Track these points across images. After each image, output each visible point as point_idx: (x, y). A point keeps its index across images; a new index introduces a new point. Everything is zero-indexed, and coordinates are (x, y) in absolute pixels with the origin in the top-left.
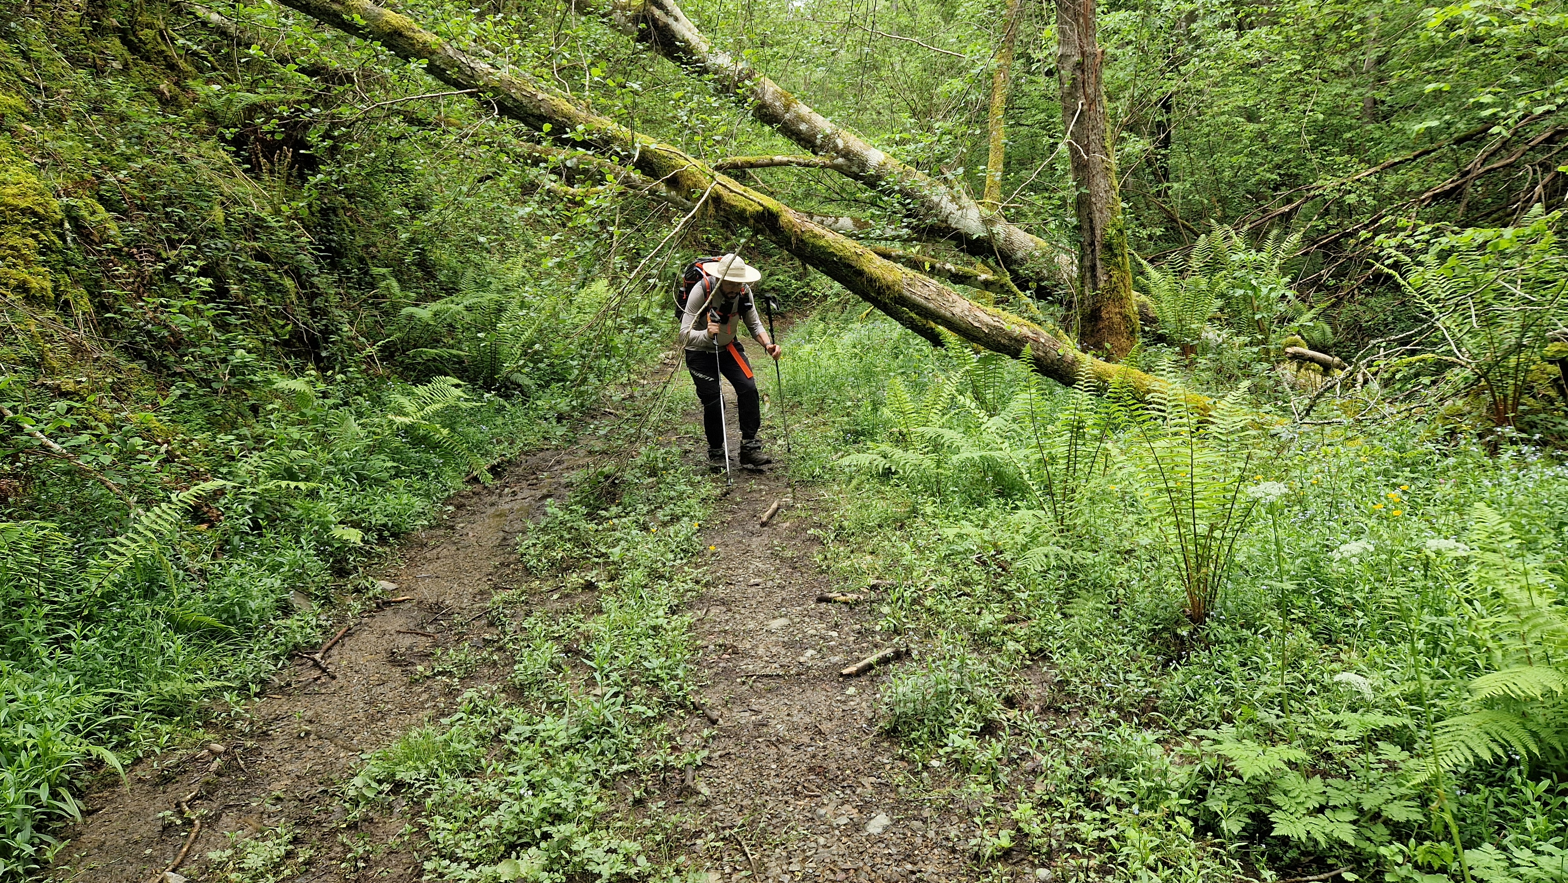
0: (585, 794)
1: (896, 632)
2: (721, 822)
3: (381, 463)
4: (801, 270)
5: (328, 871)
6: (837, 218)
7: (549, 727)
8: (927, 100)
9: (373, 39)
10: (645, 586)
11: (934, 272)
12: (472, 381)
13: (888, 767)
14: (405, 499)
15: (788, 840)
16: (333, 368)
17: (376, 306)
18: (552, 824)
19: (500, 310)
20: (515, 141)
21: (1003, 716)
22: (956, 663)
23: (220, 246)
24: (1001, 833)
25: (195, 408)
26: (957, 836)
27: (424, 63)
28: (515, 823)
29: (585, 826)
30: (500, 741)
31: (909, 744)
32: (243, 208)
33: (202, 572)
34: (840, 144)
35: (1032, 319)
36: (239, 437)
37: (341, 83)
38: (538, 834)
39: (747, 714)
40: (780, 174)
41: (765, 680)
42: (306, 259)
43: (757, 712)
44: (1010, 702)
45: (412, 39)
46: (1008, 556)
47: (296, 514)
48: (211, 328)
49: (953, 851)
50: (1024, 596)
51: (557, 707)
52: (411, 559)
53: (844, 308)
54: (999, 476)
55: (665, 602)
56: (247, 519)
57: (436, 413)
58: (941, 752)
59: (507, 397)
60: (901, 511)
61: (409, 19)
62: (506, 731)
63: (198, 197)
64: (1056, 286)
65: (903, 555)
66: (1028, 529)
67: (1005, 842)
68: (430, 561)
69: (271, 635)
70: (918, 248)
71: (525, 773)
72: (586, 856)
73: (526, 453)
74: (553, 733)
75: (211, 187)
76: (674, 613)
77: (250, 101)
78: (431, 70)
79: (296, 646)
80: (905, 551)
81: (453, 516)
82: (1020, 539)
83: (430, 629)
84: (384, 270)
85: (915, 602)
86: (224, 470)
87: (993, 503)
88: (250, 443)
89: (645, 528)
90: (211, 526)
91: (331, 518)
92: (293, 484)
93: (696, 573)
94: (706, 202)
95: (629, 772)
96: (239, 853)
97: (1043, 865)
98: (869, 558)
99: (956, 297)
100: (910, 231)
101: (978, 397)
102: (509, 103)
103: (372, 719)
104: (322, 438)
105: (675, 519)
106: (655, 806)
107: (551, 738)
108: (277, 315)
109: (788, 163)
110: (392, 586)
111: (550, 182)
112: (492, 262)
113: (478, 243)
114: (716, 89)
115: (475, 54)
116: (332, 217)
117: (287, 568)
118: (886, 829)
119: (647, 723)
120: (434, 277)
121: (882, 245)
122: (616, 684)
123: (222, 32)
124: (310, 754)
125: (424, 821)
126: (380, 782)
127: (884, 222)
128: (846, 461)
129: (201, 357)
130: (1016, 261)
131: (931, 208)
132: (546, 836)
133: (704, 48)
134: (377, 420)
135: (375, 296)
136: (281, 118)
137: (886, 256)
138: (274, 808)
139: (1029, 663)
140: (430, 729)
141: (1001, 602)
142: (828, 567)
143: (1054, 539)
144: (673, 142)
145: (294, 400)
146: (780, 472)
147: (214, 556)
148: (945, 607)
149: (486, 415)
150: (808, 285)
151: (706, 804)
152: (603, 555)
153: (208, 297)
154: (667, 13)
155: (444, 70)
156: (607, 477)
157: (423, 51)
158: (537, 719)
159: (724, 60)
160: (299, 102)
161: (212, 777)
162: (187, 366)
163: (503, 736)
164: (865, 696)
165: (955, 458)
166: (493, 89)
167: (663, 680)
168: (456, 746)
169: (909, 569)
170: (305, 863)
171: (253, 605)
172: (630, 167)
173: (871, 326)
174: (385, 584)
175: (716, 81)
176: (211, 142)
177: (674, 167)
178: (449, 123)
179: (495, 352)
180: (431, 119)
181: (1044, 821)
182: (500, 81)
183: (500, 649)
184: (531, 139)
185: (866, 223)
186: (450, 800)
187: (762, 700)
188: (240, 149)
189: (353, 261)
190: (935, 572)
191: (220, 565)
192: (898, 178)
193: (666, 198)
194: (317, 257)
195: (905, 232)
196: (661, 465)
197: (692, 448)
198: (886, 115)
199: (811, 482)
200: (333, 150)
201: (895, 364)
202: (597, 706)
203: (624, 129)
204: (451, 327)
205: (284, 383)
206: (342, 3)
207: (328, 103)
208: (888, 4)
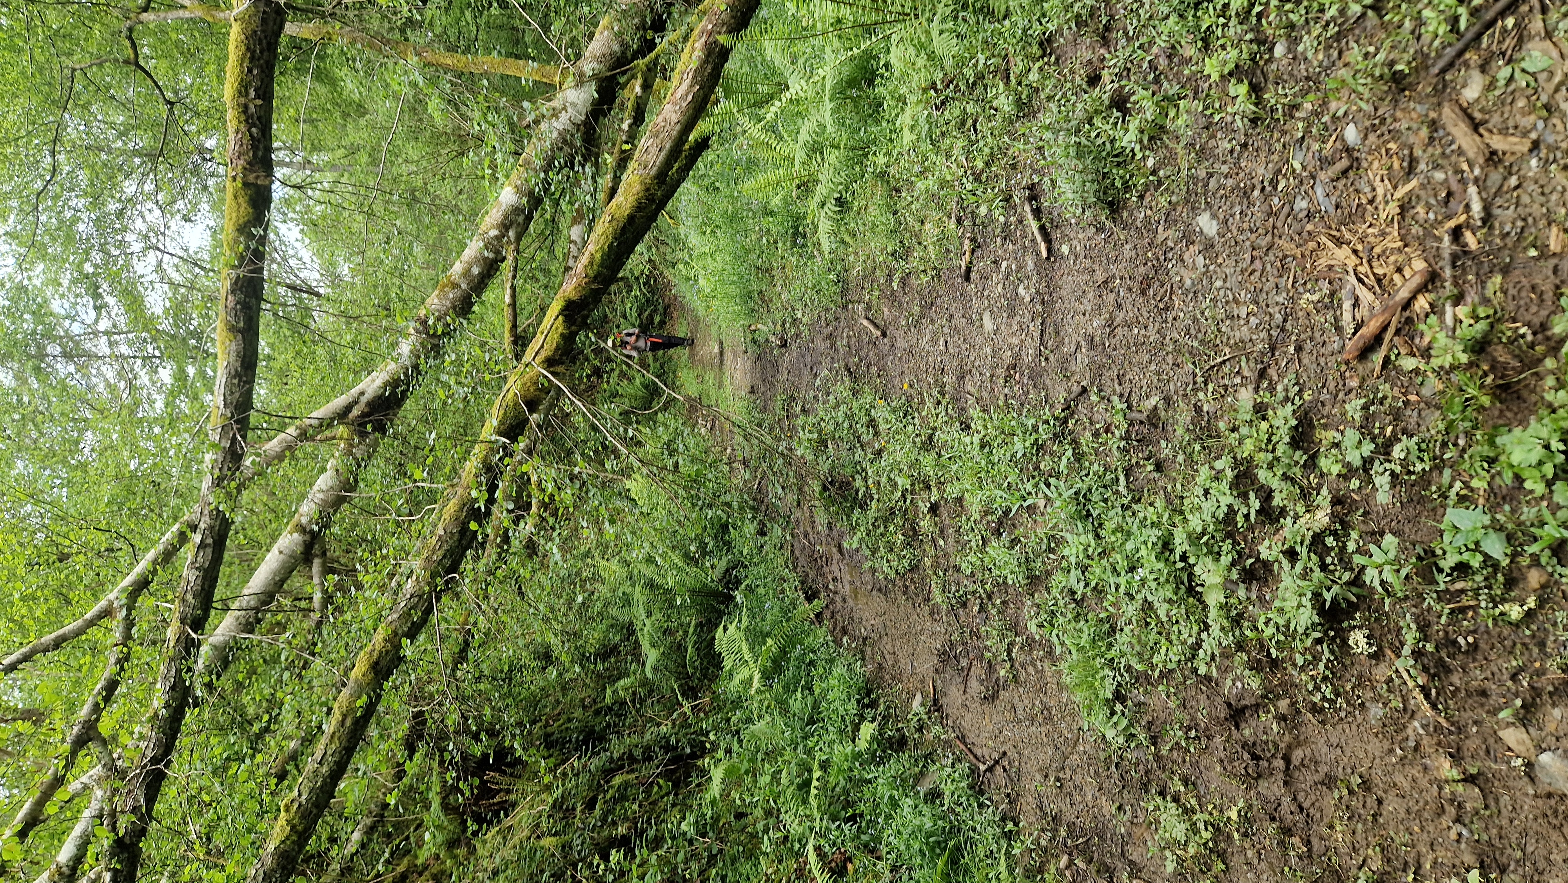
0: (1145, 518)
1: (1008, 199)
2: (1187, 385)
3: (797, 702)
4: (621, 284)
5: (1195, 765)
6: (571, 242)
7: (1074, 551)
8: (449, 139)
9: (382, 689)
10: (939, 455)
11: (632, 138)
12: (720, 615)
13: (1149, 212)
14: (833, 682)
15: (1214, 318)
16: (703, 743)
17: (642, 701)
18: (1172, 551)
19: (651, 585)
20: (484, 561)
21: (1108, 87)
22: (1047, 135)
23: (579, 842)
24: (1232, 93)
25: (735, 870)
26: (1230, 141)
27: (405, 642)
28: (1168, 586)
29: (1177, 519)
30: (1083, 599)
31: (1127, 188)
32: (543, 819)
33: (894, 869)
34: (494, 232)
35: (686, 39)
36: (766, 831)
37: (424, 722)
38: (1180, 565)
39: (1079, 356)
40: (522, 300)
41: (1046, 338)
42: (595, 763)
43: (1078, 346)
44: (1094, 80)
45: (381, 652)
46: (939, 76)
47: (842, 782)
48: (659, 852)
49: (1245, 146)
50: (982, 59)
51: (1055, 543)
52: (893, 678)
53: (663, 243)
54: (852, 83)
55: (956, 435)
56: (846, 827)
57: (751, 649)
58: (1139, 156)
59: (738, 582)
60: (880, 190)
61: (362, 653)
62: (1073, 593)
63: (531, 859)
64: (652, 10)
65: (927, 190)
66: (912, 51)
67: (1243, 89)
68: (896, 661)
69: (959, 809)
70: (606, 156)
71: (1119, 575)
72: (1209, 519)
73: (795, 568)
74: (1081, 548)
75: (521, 848)
76: (968, 427)
77: (439, 809)
78: (412, 635)
79: (971, 787)
80: (923, 188)
81: (853, 638)
82: (921, 62)
83: (964, 663)
84: (609, 692)
85: (977, 179)
86: (797, 846)
87: (880, 90)
88: (772, 821)
89: (879, 453)
90: (850, 860)
91: (849, 750)
92: (815, 783)
93: (929, 403)
94: (552, 373)
95: (1127, 476)
96: (1172, 844)
97: (1271, 50)
98: (927, 226)
99: (660, 118)
100: (588, 164)
101: (768, 99)
102: (447, 563)
103: (1049, 719)
104: (771, 755)
105: (872, 423)
106: (1165, 450)
107: (1086, 550)
108: (648, 792)
109: (513, 288)
110: (918, 697)
111: (527, 527)
112: (603, 590)
113: (583, 603)
114: (435, 358)
115: (396, 593)
116: (554, 737)
117: (895, 793)
118: (1214, 216)
119: (1079, 456)
120: (616, 646)
121: (601, 196)
122: (1036, 485)
123: (370, 830)
124: (1078, 778)
125: (1157, 673)
126: (1113, 713)
127: (577, 191)
128: (826, 246)
129: (686, 863)
130: (623, 53)
131: (564, 140)
132: (1184, 557)
133: (392, 366)
134: (755, 705)
135: (633, 701)
136: (458, 778)
137: (612, 192)
138: (1129, 813)
139: (1053, 59)
140: (1063, 666)
141: (985, 87)
142: (935, 268)
143: (925, 23)
144: (490, 403)
145: (732, 779)
146: (830, 317)
147: (879, 858)
148: (986, 147)
149: (754, 604)
150: (637, 279)
151: (1167, 400)
152: (903, 496)
153: (630, 854)
154: (356, 402)
155: (413, 623)
156: (825, 488)
157: (394, 642)
158: (1064, 564)
159: (405, 348)
160: (442, 762)
161: (1093, 868)
162: (695, 875)
163: (1078, 596)
164: (1072, 235)
165: (829, 129)
166: (433, 577)
167: (1036, 440)
168: (1084, 640)
169: (943, 184)
170: (1186, 785)
171: (928, 825)
172: (515, 446)
173: (684, 215)
174: (916, 703)
175: (427, 357)
176: (478, 846)
177: (516, 404)
178: (466, 623)
179: (693, 592)
180: (461, 639)
181: (1223, 47)
182: (425, 569)
183: (990, 597)
184: (483, 545)
185: (577, 211)
186: (1138, 648)
187: (1067, 340)
188: (484, 820)
189: (598, 720)
190: (948, 156)
191: (888, 853)
192: (531, 173)
193: (546, 416)
194: (593, 753)
195: (589, 170)
196: (816, 436)
197: (800, 404)
198: (463, 184)
199: (842, 281)
200: (492, 733)
201: (724, 191)
202: (1058, 503)
203: (476, 450)
204: (667, 632)
205: (715, 789)
206: (345, 717)
207: (443, 736)
208: (346, 174)
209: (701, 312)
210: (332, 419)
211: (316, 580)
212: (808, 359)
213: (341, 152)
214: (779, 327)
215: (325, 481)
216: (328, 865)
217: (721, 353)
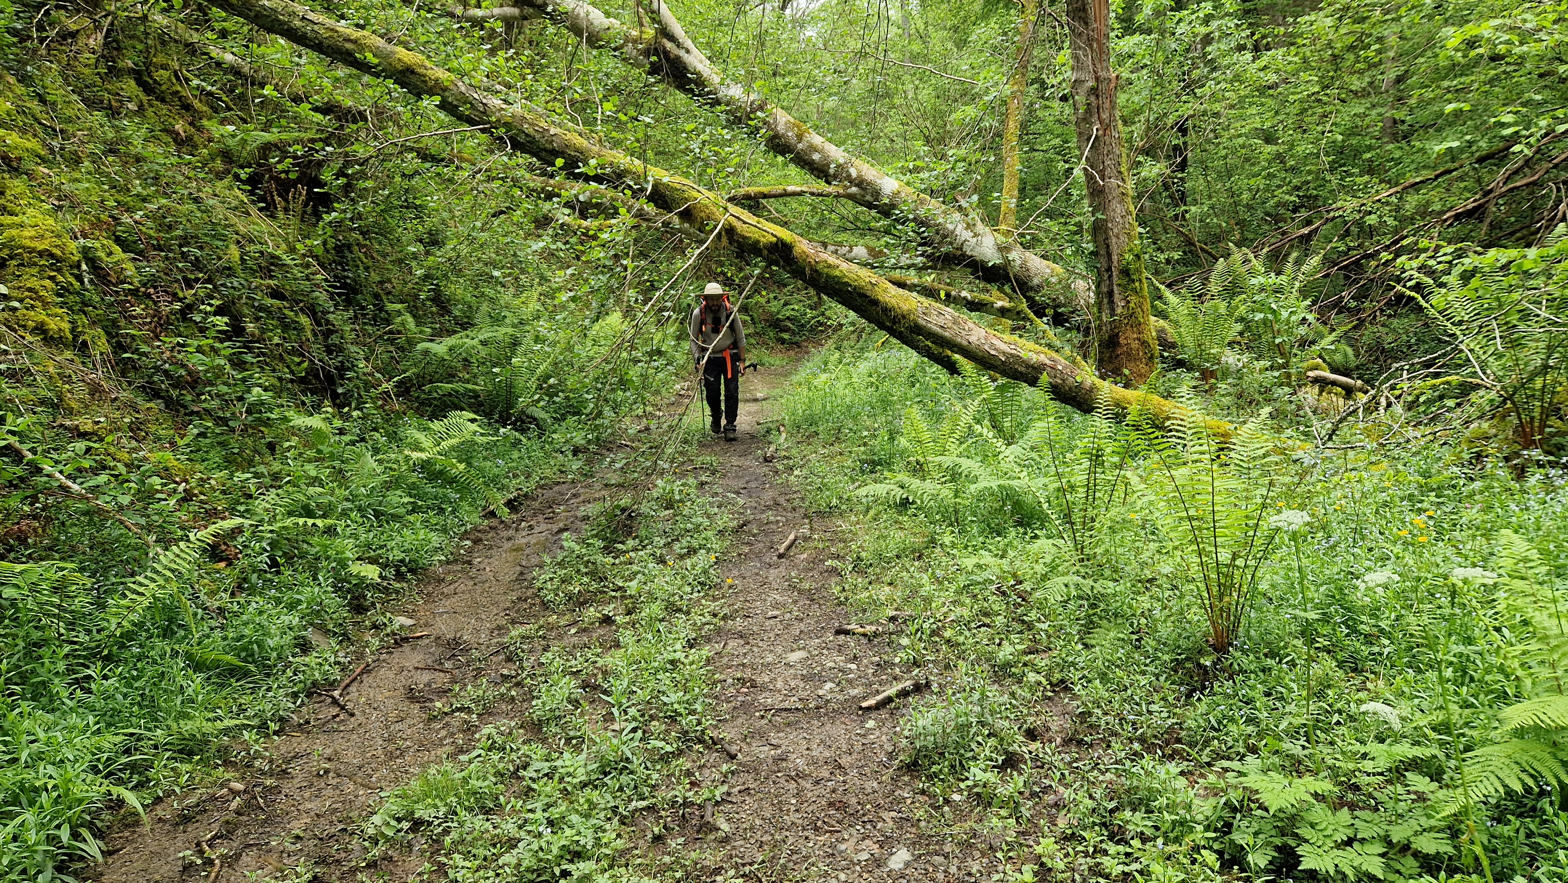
0: (604, 831)
1: (916, 664)
2: (742, 858)
3: (398, 499)
4: (816, 299)
6: (851, 247)
7: (568, 763)
8: (940, 127)
9: (385, 78)
10: (663, 620)
11: (949, 299)
12: (488, 415)
13: (909, 801)
14: (422, 535)
15: (808, 876)
16: (349, 405)
17: (392, 341)
18: (571, 861)
19: (515, 343)
20: (528, 176)
21: (1024, 749)
22: (976, 696)
23: (236, 284)
24: (1025, 868)
25: (212, 446)
26: (979, 871)
27: (437, 99)
28: (534, 861)
29: (605, 863)
30: (519, 778)
31: (930, 778)
32: (259, 247)
33: (221, 611)
34: (854, 173)
35: (1050, 346)
36: (257, 475)
37: (355, 122)
38: (557, 871)
39: (766, 748)
40: (794, 203)
41: (784, 714)
42: (321, 296)
43: (776, 747)
44: (1032, 735)
45: (424, 76)
46: (1027, 586)
47: (313, 551)
48: (228, 367)
50: (1044, 626)
51: (576, 743)
52: (429, 595)
53: (860, 337)
54: (1018, 505)
55: (682, 635)
56: (264, 557)
57: (453, 448)
58: (962, 785)
59: (523, 431)
60: (919, 541)
61: (421, 57)
62: (525, 768)
63: (214, 236)
64: (1073, 312)
65: (921, 586)
66: (1048, 559)
67: (1028, 877)
68: (447, 596)
69: (289, 673)
70: (933, 276)
71: (544, 811)
73: (542, 487)
74: (571, 770)
75: (226, 226)
76: (691, 647)
77: (264, 140)
78: (444, 106)
79: (315, 684)
80: (923, 581)
81: (470, 551)
82: (1040, 569)
83: (448, 665)
84: (399, 306)
85: (934, 633)
86: (242, 508)
87: (1012, 532)
88: (267, 481)
89: (662, 561)
90: (229, 564)
91: (348, 554)
92: (310, 522)
93: (713, 606)
94: (719, 233)
95: (648, 808)
98: (887, 589)
99: (972, 325)
100: (924, 260)
101: (996, 426)
102: (521, 138)
103: (391, 756)
104: (339, 475)
105: (692, 551)
106: (673, 843)
107: (569, 774)
108: (293, 352)
109: (801, 194)
110: (410, 622)
111: (564, 216)
112: (507, 296)
113: (492, 277)
114: (728, 121)
115: (487, 89)
116: (347, 254)
117: (305, 605)
118: (907, 865)
119: (665, 758)
120: (449, 312)
121: (897, 274)
122: (634, 719)
123: (236, 72)
124: (329, 792)
125: (443, 859)
126: (399, 820)
127: (899, 251)
128: (863, 492)
129: (218, 395)
130: (1032, 288)
131: (946, 236)
132: (565, 874)
133: (716, 80)
134: (393, 456)
135: (391, 332)
136: (295, 157)
137: (901, 285)
138: (293, 847)
139: (1050, 694)
140: (448, 766)
141: (1021, 632)
142: (846, 599)
143: (1074, 569)
144: (686, 175)
145: (311, 437)
146: (796, 503)
147: (233, 595)
148: (965, 638)
149: (501, 449)
150: (823, 314)
151: (726, 840)
152: (620, 588)
153: (224, 337)
154: (679, 45)
155: (457, 107)
156: (623, 510)
157: (434, 88)
158: (555, 755)
159: (735, 92)
160: (313, 141)
161: (231, 817)
162: (205, 405)
163: (522, 773)
164: (884, 729)
165: (973, 487)
166: (506, 125)
167: (681, 715)
168: (475, 783)
169: (928, 600)
171: (271, 643)
172: (643, 200)
173: (886, 355)
174: (403, 620)
175: (727, 112)
176: (226, 182)
177: (687, 200)
178: (462, 159)
179: (510, 387)
180: (444, 155)
181: (1067, 855)
182: (513, 116)
183: (518, 684)
184: (544, 174)
185: (881, 252)
186: (469, 838)
187: (781, 735)
188: (255, 187)
189: (368, 297)
190: (954, 603)
191: (238, 603)
192: (912, 206)
193: (679, 231)
194: (332, 294)
195: (919, 260)
196: (677, 497)
197: (709, 480)
198: (899, 143)
199: (829, 512)
200: (347, 188)
201: (911, 393)
202: (615, 741)
203: (637, 162)
204: (467, 362)
205: (300, 420)
206: (354, 42)
207: (342, 142)
208: (900, 31)
209: (795, 378)
210: (659, 22)
211: (497, 11)
212: (753, 485)
213: (921, 26)
214: (784, 453)
215: (597, 18)
216: (197, 30)
217: (756, 400)
